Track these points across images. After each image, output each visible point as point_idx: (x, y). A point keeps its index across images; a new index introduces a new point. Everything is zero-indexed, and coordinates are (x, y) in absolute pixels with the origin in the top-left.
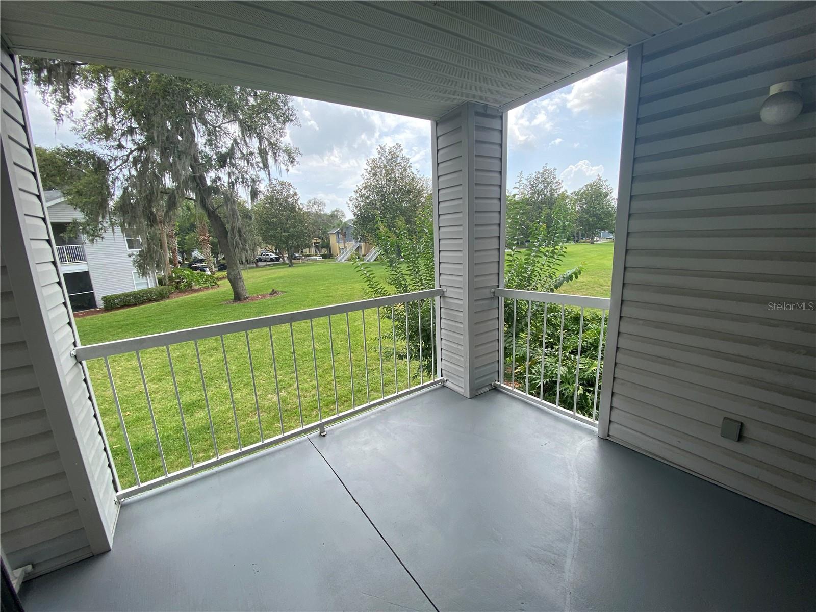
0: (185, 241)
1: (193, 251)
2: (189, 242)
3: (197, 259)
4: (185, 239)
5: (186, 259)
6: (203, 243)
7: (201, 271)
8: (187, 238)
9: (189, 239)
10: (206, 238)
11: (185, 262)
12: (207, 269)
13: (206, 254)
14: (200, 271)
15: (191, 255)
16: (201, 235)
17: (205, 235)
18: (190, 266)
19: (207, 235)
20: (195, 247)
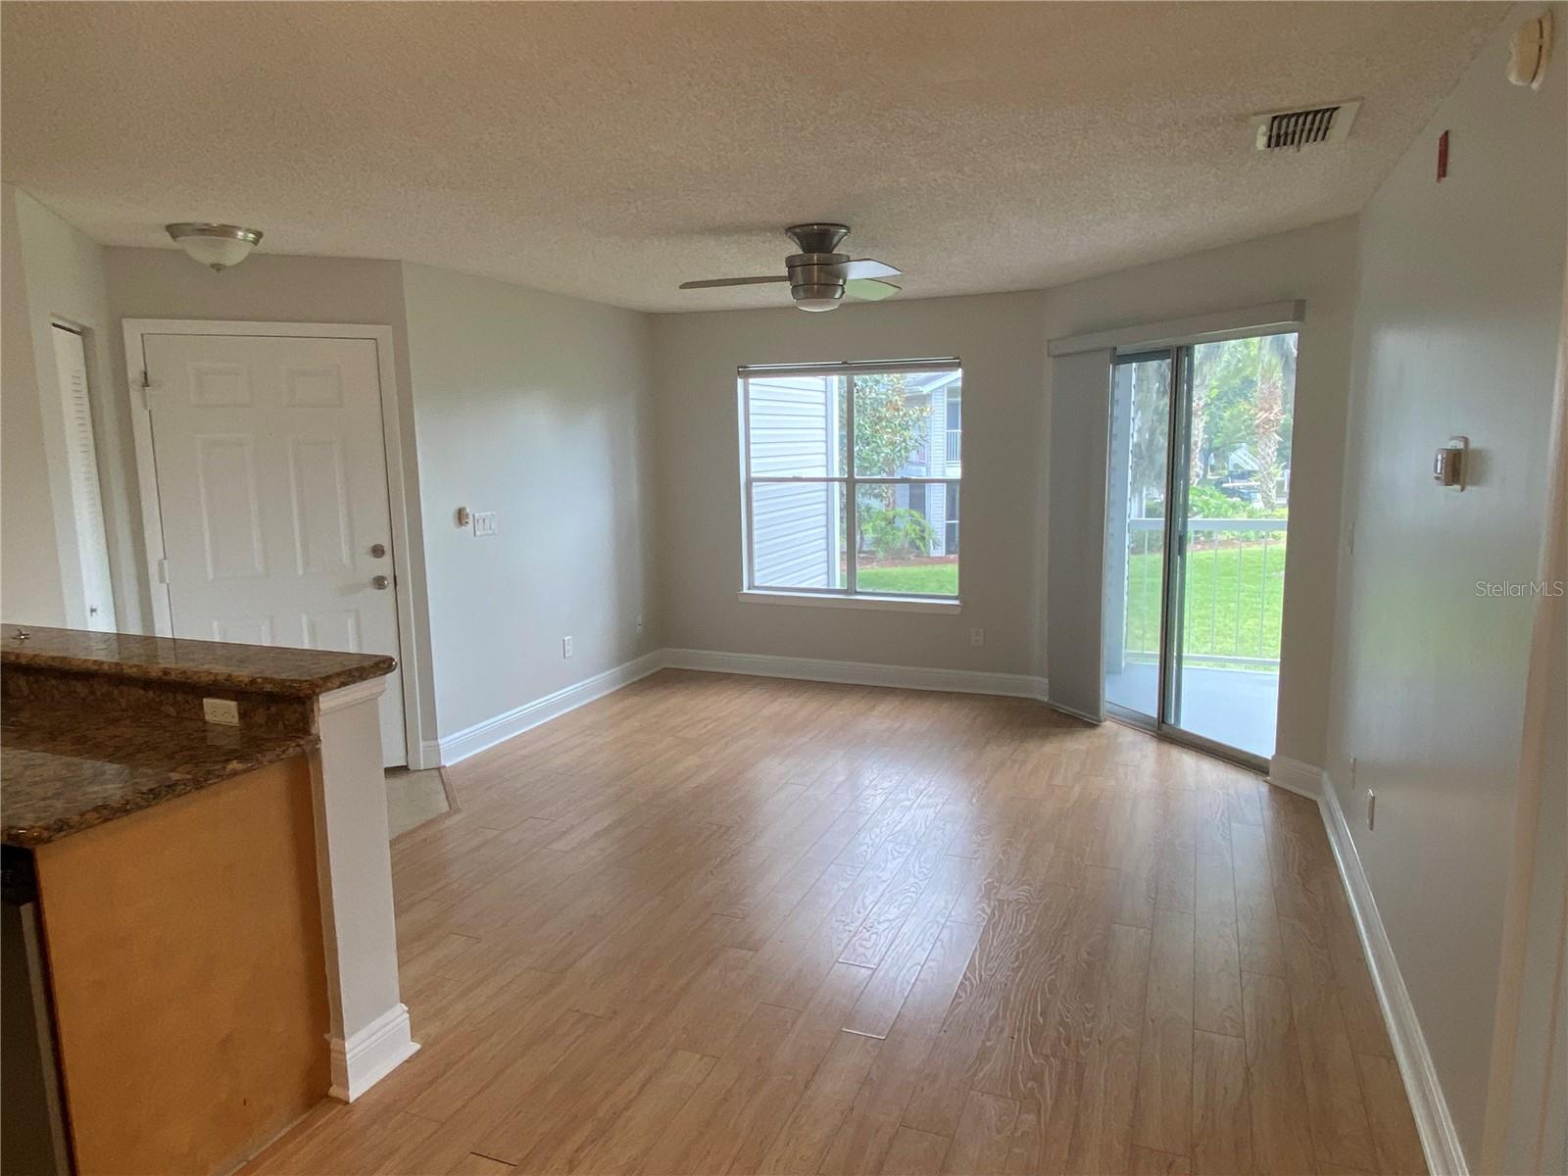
0: (1222, 423)
1: (1234, 449)
2: (1228, 424)
3: (1240, 471)
4: (1221, 418)
5: (1213, 469)
6: (1261, 430)
7: (1242, 499)
8: (1226, 415)
9: (1232, 418)
10: (1272, 417)
11: (1210, 476)
12: (1259, 496)
13: (1264, 458)
14: (1239, 499)
15: (1226, 459)
16: (1261, 410)
17: (1270, 410)
18: (1218, 484)
19: (1277, 409)
20: (1242, 439)
